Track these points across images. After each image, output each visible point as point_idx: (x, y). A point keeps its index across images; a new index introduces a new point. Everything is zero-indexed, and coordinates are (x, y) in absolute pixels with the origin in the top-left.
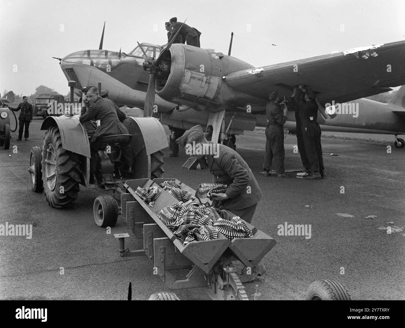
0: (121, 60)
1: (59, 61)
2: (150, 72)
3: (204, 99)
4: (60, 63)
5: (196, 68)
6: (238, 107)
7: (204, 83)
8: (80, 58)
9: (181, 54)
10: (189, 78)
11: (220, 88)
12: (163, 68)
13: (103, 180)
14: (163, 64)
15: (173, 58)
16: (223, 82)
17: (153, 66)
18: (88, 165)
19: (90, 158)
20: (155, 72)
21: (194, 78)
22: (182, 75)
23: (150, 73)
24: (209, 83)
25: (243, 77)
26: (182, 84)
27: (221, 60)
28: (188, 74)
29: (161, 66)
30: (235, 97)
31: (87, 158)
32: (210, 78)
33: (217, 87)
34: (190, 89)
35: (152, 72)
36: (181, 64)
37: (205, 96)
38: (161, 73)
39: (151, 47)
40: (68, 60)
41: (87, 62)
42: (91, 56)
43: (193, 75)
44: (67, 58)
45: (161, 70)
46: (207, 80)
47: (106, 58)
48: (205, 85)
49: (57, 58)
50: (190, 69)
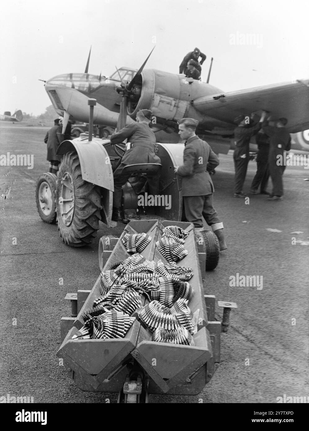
0: (100, 84)
1: (44, 83)
2: (122, 95)
3: (172, 122)
4: (45, 85)
5: (165, 92)
6: (206, 131)
7: (172, 107)
8: (64, 80)
9: (152, 79)
10: (158, 101)
11: (188, 112)
12: (136, 92)
13: (126, 216)
14: (136, 88)
15: (144, 82)
16: (191, 106)
17: (125, 90)
18: (111, 200)
19: (113, 192)
20: (127, 95)
21: (163, 102)
22: (151, 99)
23: (123, 97)
24: (178, 107)
25: (208, 102)
26: (151, 107)
27: (190, 85)
28: (157, 98)
29: (133, 90)
30: (203, 121)
31: (110, 192)
32: (179, 102)
33: (185, 110)
34: (159, 112)
35: (125, 96)
36: (151, 88)
37: (173, 119)
38: (133, 96)
39: (130, 71)
40: (52, 82)
41: (69, 84)
42: (73, 79)
43: (162, 99)
44: (51, 80)
45: (133, 94)
46: (175, 104)
47: (87, 81)
48: (173, 109)
49: (42, 80)
50: (159, 93)
